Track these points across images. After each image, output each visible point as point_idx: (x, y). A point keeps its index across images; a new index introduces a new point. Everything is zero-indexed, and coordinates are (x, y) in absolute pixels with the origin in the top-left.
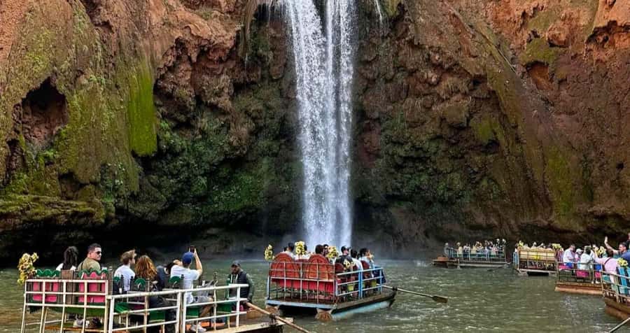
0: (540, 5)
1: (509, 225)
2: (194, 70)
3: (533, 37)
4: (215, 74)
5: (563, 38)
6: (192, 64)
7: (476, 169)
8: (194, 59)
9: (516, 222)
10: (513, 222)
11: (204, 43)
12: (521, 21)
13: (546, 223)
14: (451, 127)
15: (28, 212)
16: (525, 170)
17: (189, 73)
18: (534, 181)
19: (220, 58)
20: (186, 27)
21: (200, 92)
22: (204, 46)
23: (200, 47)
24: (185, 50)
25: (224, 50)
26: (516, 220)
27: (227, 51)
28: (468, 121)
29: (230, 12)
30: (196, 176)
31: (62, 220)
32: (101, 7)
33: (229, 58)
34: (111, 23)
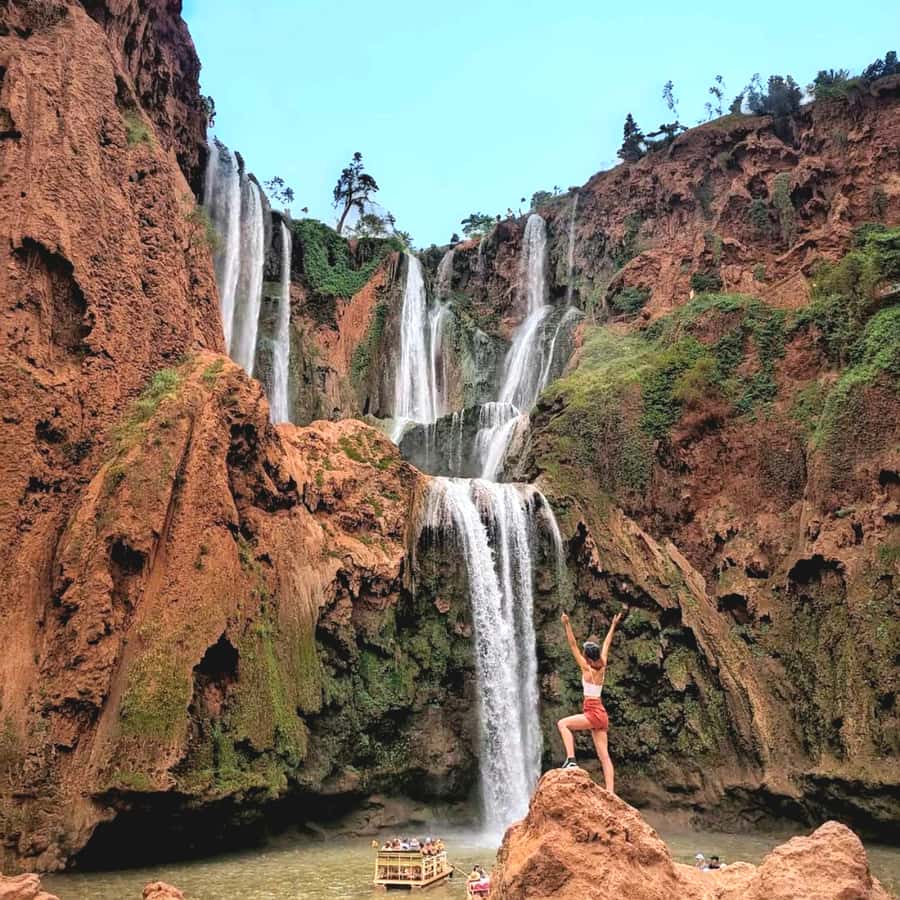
0: (735, 528)
1: (714, 786)
2: (354, 606)
3: (728, 565)
4: (377, 610)
5: (762, 567)
6: (354, 599)
7: (673, 719)
8: (356, 593)
9: (722, 784)
10: (718, 783)
11: (366, 574)
12: (714, 545)
13: (757, 786)
14: (642, 669)
15: (211, 792)
16: (730, 722)
17: (350, 610)
18: (741, 736)
19: (384, 590)
20: (347, 556)
21: (362, 632)
22: (368, 578)
23: (362, 579)
24: (346, 584)
25: (387, 582)
26: (721, 780)
27: (392, 582)
28: (662, 661)
29: (390, 535)
30: (358, 733)
31: (240, 797)
32: (257, 537)
33: (392, 590)
34: (271, 557)
